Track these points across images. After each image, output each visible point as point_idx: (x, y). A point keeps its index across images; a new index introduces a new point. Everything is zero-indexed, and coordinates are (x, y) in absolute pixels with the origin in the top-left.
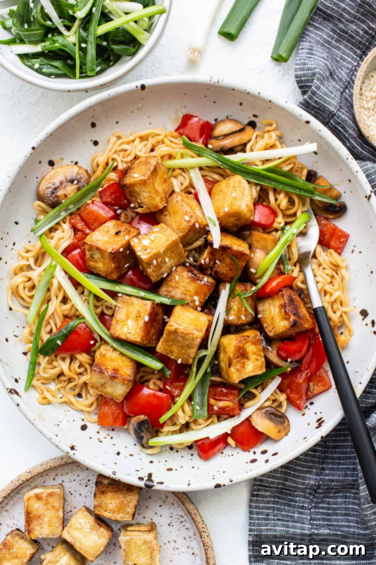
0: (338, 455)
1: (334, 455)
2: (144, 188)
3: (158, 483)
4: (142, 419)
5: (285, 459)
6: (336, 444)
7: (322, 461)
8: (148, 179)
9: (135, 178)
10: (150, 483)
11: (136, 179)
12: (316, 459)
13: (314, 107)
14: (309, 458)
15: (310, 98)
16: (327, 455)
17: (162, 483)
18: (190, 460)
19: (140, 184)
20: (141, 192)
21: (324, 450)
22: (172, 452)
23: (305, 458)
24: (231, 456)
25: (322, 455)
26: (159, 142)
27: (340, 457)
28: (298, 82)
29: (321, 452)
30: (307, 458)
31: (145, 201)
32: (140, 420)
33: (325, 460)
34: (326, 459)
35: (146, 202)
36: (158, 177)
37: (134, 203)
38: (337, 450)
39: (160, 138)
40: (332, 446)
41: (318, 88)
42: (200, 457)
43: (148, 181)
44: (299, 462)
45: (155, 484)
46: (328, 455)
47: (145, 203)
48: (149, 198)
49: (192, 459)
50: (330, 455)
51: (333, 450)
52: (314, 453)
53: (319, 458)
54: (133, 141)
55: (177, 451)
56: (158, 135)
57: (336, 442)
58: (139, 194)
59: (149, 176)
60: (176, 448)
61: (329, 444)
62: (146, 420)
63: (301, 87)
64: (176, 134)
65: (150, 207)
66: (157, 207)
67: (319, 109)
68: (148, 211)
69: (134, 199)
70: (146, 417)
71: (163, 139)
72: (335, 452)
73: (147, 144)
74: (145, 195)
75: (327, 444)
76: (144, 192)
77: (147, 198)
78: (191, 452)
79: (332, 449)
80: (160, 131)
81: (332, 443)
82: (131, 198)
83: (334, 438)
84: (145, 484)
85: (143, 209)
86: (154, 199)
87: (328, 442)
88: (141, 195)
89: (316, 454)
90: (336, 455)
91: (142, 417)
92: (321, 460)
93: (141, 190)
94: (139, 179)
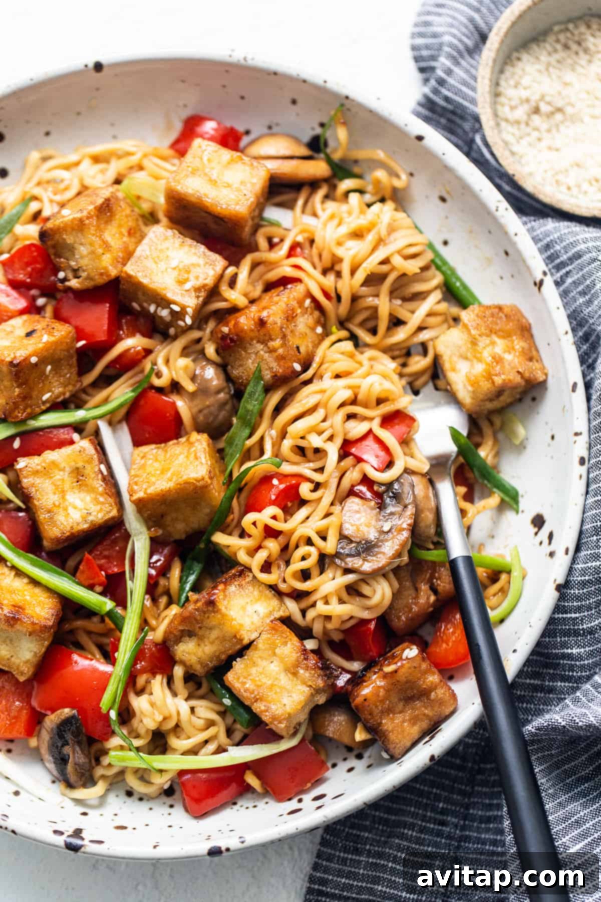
0: (492, 837)
1: (483, 836)
2: (80, 235)
3: (92, 841)
4: (67, 715)
5: (355, 800)
6: (491, 813)
7: (456, 844)
8: (88, 218)
9: (63, 217)
10: (78, 842)
11: (66, 219)
12: (443, 841)
13: (444, 108)
14: (426, 837)
15: (436, 91)
16: (467, 833)
17: (101, 842)
18: (166, 815)
19: (73, 229)
20: (76, 246)
21: (462, 822)
22: (129, 801)
23: (418, 835)
24: (251, 809)
25: (458, 832)
26: (131, 168)
27: (496, 840)
28: (417, 59)
29: (456, 826)
30: (423, 836)
31: (84, 262)
32: (63, 717)
33: (463, 844)
34: (465, 842)
35: (86, 266)
36: (115, 223)
37: (64, 271)
38: (491, 826)
39: (134, 160)
40: (481, 816)
41: (449, 72)
42: (187, 810)
43: (87, 222)
44: (405, 843)
45: (86, 842)
46: (471, 834)
47: (85, 268)
48: (90, 256)
49: (170, 814)
50: (475, 834)
51: (483, 826)
52: (440, 828)
53: (449, 837)
54: (77, 164)
55: (141, 799)
56: (129, 154)
57: (491, 810)
58: (71, 249)
59: (89, 213)
60: (139, 793)
61: (475, 812)
62: (73, 717)
63: (422, 70)
64: (170, 152)
65: (92, 274)
66: (105, 273)
67: (453, 112)
68: (89, 284)
69: (62, 260)
70: (75, 712)
71: (141, 160)
72: (488, 830)
73: (106, 170)
74: (83, 250)
75: (471, 811)
76: (82, 244)
77: (87, 256)
78: (169, 801)
79: (481, 822)
80: (135, 146)
81: (482, 810)
82: (58, 260)
83: (487, 801)
84: (65, 842)
85: (80, 280)
86: (99, 257)
87: (474, 809)
88: (76, 252)
89: (444, 828)
90: (487, 836)
91: (67, 712)
92: (453, 843)
93: (75, 242)
94: (71, 217)
